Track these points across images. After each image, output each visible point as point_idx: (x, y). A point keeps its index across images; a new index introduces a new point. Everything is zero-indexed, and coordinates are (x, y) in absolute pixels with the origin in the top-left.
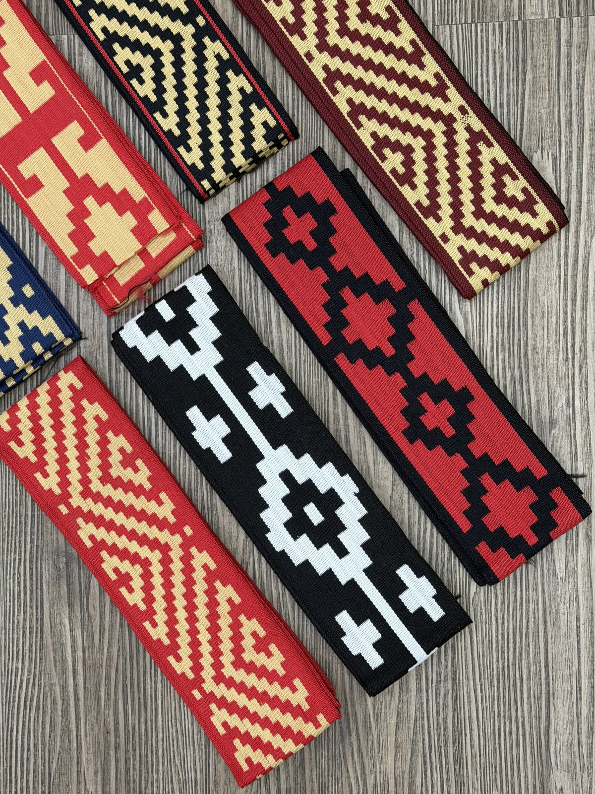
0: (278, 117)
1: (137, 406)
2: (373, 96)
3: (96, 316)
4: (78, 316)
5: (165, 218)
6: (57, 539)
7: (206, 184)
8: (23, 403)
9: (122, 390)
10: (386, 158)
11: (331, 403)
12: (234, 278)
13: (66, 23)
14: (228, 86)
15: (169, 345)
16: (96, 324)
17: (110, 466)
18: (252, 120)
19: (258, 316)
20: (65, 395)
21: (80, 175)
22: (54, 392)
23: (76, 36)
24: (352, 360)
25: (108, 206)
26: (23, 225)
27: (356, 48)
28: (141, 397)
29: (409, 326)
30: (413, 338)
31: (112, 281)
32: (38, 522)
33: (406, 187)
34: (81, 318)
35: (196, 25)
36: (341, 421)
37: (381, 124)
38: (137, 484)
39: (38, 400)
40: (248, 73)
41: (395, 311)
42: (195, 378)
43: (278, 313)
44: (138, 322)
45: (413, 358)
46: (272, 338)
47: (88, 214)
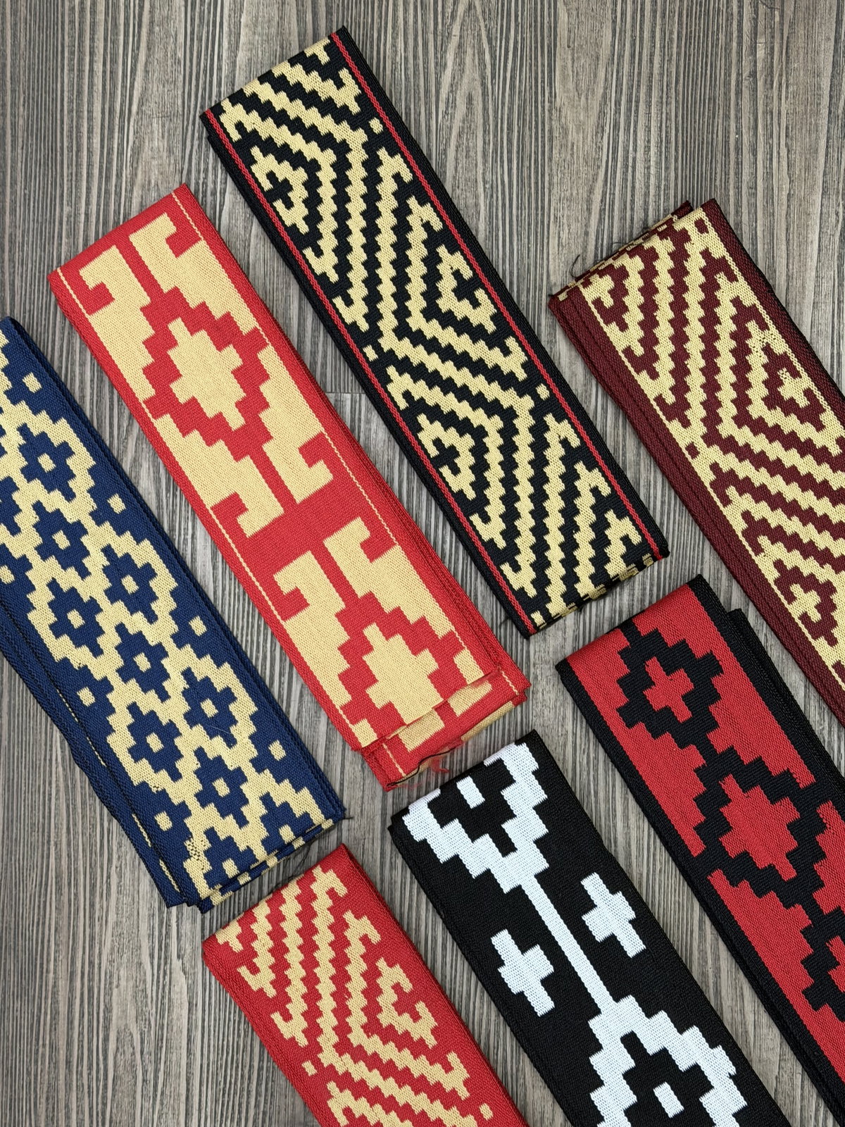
0: (645, 530)
1: (418, 918)
2: (779, 511)
3: (366, 786)
4: (342, 784)
5: (479, 663)
6: (293, 1104)
7: (538, 618)
8: (262, 911)
9: (398, 894)
10: (795, 598)
11: (696, 935)
12: (565, 745)
13: (350, 377)
14: (577, 483)
15: (473, 840)
16: (366, 798)
17: (380, 1010)
18: (607, 532)
19: (596, 802)
20: (322, 904)
21: (360, 593)
22: (307, 899)
23: (364, 396)
24: (734, 882)
25: (398, 640)
26: (272, 652)
27: (759, 443)
28: (424, 906)
29: (818, 838)
30: (823, 856)
31: (397, 744)
32: (267, 1077)
33: (822, 640)
34: (345, 788)
35: (535, 397)
36: (710, 962)
37: (789, 550)
38: (416, 1037)
39: (283, 908)
40: (605, 468)
41: (798, 815)
42: (506, 889)
43: (626, 799)
44: (431, 805)
45: (822, 885)
46: (615, 834)
47: (369, 648)
